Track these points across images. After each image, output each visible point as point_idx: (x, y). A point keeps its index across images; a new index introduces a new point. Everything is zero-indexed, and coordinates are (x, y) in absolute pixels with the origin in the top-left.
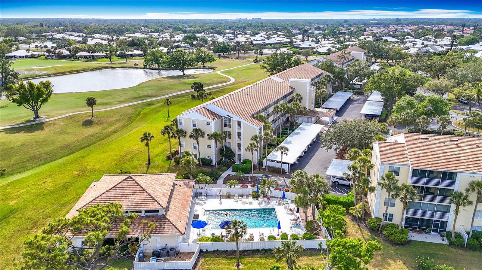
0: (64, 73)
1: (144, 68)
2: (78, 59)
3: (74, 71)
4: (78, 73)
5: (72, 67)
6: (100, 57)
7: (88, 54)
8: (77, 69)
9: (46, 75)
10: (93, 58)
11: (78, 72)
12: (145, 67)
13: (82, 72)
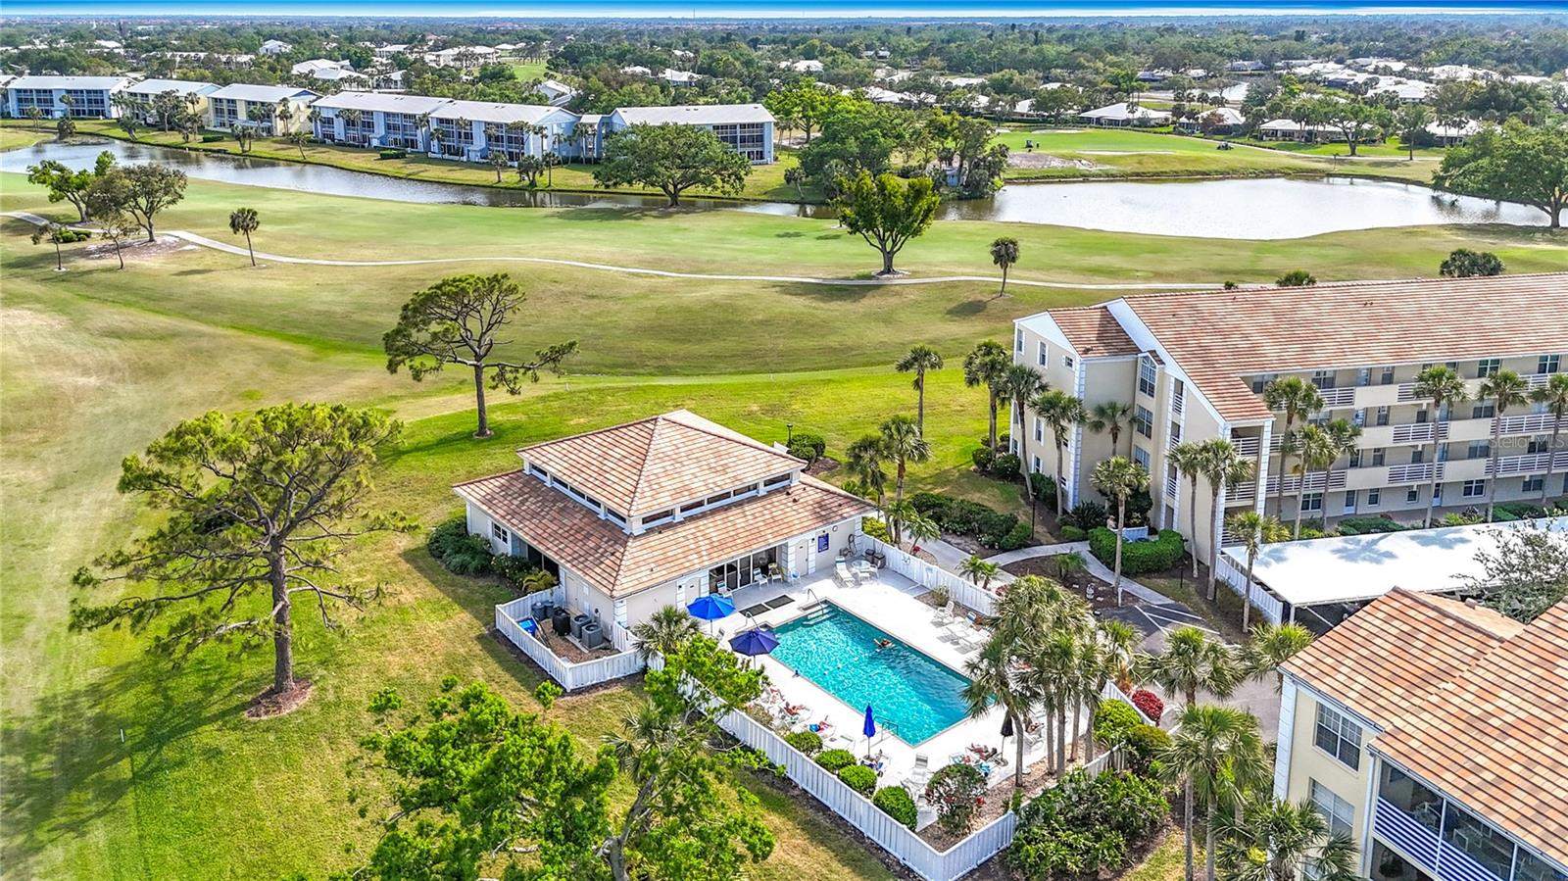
0: (1157, 177)
1: (1435, 187)
2: (1262, 139)
3: (1190, 173)
4: (1204, 180)
5: (1196, 160)
6: (1331, 139)
7: (1297, 127)
8: (1204, 168)
9: (1100, 176)
10: (1309, 140)
11: (1204, 176)
12: (1438, 184)
13: (1216, 179)
